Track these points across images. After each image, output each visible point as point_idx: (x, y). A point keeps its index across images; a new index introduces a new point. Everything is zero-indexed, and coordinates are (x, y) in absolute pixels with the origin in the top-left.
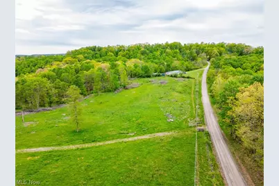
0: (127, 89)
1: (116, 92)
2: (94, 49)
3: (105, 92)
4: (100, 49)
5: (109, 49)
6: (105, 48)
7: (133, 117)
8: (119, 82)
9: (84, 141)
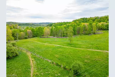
0: (95, 34)
1: (90, 35)
2: (83, 19)
3: (85, 35)
4: (86, 19)
5: (91, 18)
6: (89, 18)
7: (95, 44)
8: (92, 31)
9: (71, 47)
